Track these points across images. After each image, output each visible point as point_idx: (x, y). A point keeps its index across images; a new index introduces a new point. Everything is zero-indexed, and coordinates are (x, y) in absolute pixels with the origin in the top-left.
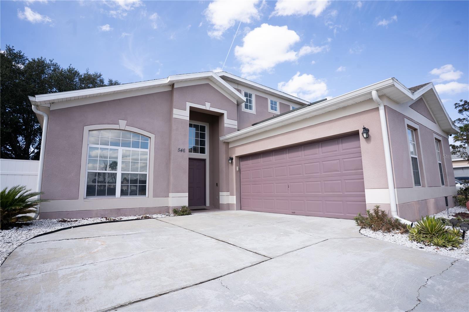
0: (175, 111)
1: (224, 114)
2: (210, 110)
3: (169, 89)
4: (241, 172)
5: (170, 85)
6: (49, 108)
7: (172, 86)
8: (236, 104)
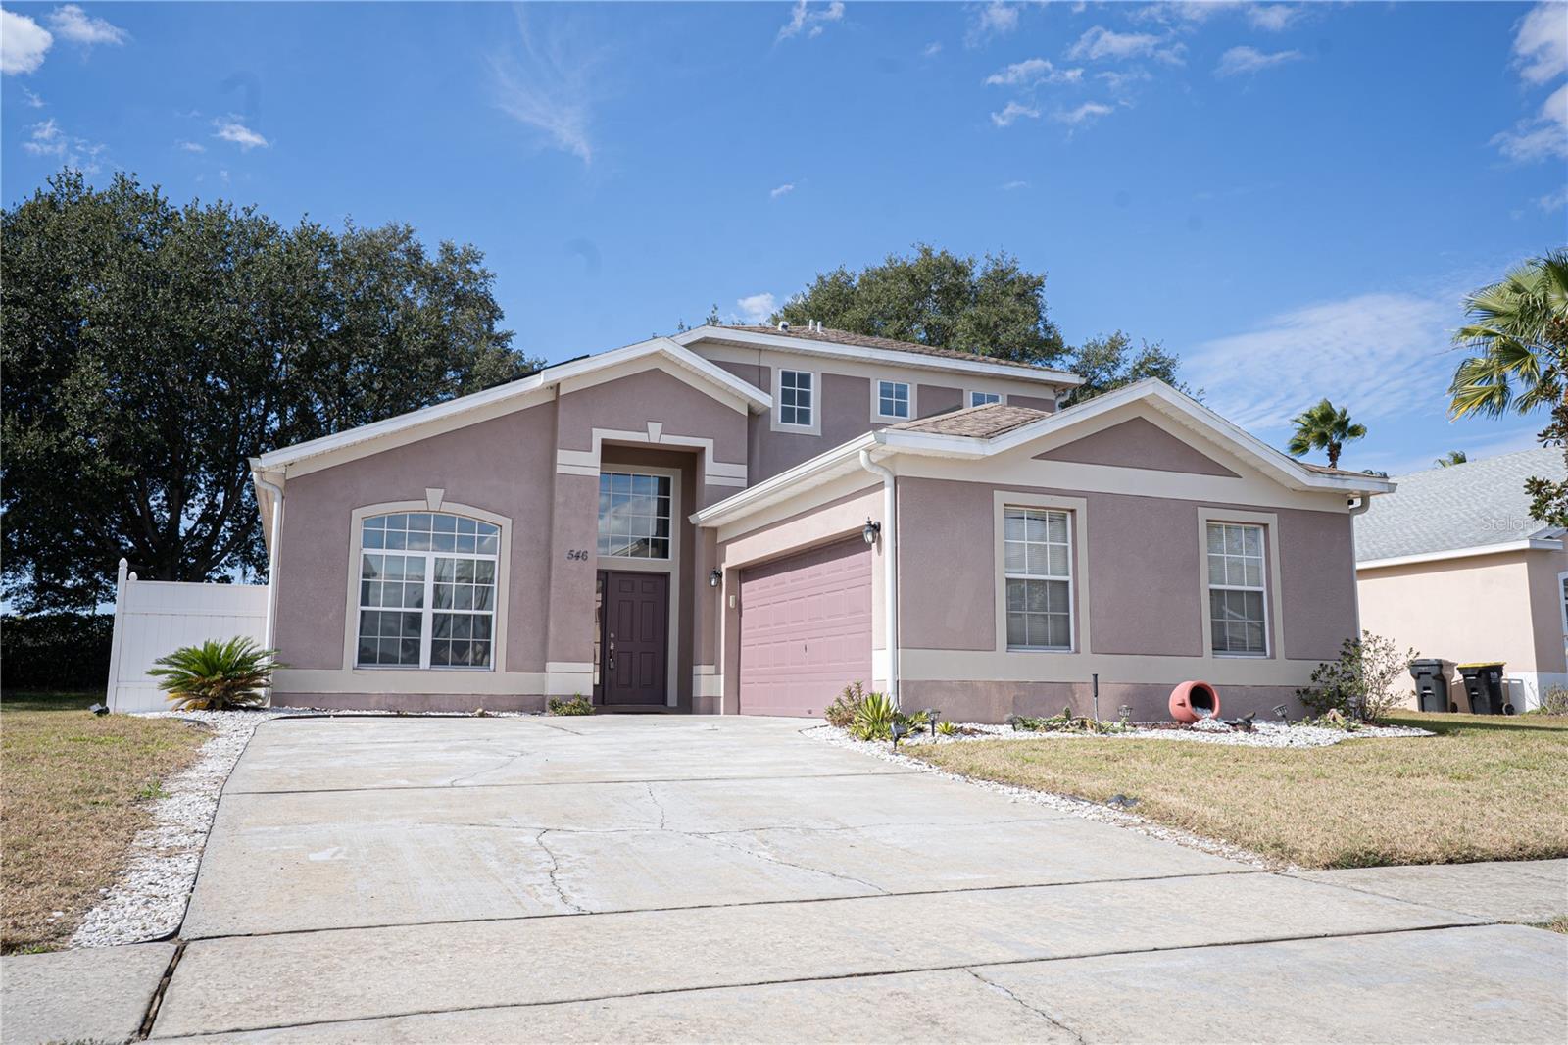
0: (562, 456)
1: (704, 448)
2: (661, 442)
3: (549, 397)
4: (743, 612)
5: (551, 388)
6: (285, 475)
7: (555, 389)
8: (746, 414)
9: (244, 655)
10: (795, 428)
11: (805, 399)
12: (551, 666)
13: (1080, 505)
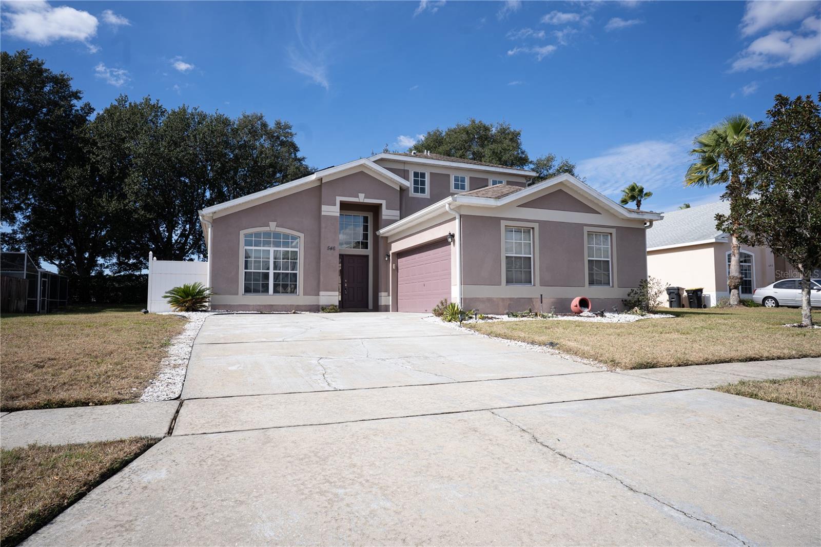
0: (324, 208)
1: (382, 204)
2: (364, 202)
3: (318, 184)
4: (399, 271)
5: (319, 180)
6: (212, 217)
8: (399, 189)
9: (200, 290)
10: (419, 195)
11: (423, 183)
12: (321, 293)
13: (536, 226)
